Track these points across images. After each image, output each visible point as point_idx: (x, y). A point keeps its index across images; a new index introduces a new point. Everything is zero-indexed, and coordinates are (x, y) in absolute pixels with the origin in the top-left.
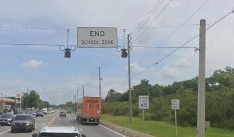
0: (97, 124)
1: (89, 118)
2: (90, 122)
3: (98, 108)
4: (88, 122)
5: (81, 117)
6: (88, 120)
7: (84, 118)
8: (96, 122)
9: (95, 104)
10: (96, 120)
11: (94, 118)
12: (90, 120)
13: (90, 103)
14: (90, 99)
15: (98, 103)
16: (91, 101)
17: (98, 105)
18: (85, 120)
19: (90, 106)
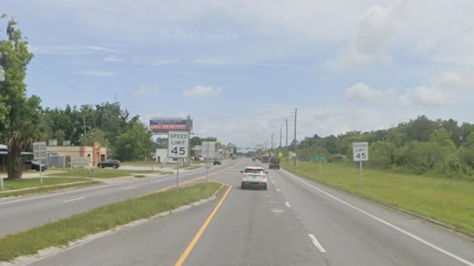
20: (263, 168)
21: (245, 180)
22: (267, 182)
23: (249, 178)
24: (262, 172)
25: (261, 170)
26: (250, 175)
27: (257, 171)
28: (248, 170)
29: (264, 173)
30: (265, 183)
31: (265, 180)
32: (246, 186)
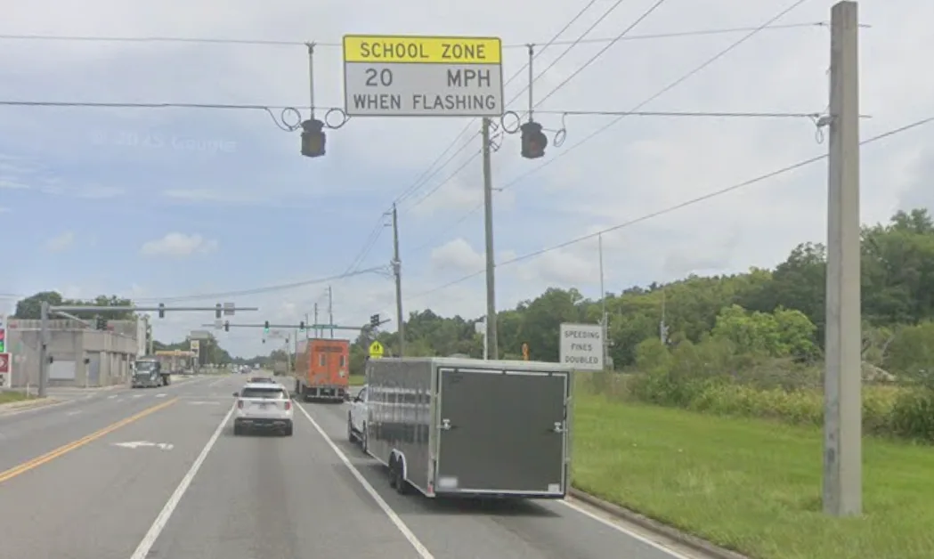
0: (340, 401)
1: (322, 387)
2: (322, 397)
3: (342, 364)
4: (318, 395)
5: (304, 386)
6: (318, 392)
7: (309, 387)
8: (336, 396)
9: (334, 356)
10: (337, 393)
11: (332, 387)
12: (322, 392)
13: (323, 353)
14: (325, 344)
15: (341, 354)
16: (325, 348)
17: (342, 358)
18: (314, 391)
19: (323, 359)
20: (283, 388)
21: (242, 413)
22: (291, 419)
23: (252, 409)
24: (281, 395)
25: (280, 390)
26: (254, 403)
27: (268, 394)
28: (249, 392)
29: (285, 397)
30: (287, 421)
31: (288, 414)
32: (243, 428)
